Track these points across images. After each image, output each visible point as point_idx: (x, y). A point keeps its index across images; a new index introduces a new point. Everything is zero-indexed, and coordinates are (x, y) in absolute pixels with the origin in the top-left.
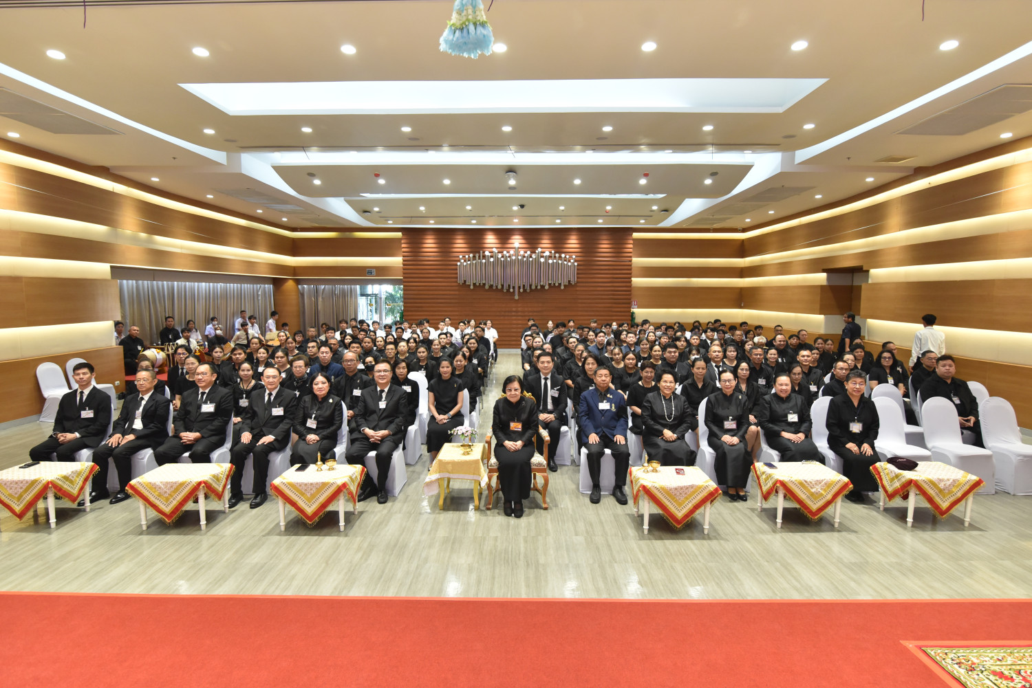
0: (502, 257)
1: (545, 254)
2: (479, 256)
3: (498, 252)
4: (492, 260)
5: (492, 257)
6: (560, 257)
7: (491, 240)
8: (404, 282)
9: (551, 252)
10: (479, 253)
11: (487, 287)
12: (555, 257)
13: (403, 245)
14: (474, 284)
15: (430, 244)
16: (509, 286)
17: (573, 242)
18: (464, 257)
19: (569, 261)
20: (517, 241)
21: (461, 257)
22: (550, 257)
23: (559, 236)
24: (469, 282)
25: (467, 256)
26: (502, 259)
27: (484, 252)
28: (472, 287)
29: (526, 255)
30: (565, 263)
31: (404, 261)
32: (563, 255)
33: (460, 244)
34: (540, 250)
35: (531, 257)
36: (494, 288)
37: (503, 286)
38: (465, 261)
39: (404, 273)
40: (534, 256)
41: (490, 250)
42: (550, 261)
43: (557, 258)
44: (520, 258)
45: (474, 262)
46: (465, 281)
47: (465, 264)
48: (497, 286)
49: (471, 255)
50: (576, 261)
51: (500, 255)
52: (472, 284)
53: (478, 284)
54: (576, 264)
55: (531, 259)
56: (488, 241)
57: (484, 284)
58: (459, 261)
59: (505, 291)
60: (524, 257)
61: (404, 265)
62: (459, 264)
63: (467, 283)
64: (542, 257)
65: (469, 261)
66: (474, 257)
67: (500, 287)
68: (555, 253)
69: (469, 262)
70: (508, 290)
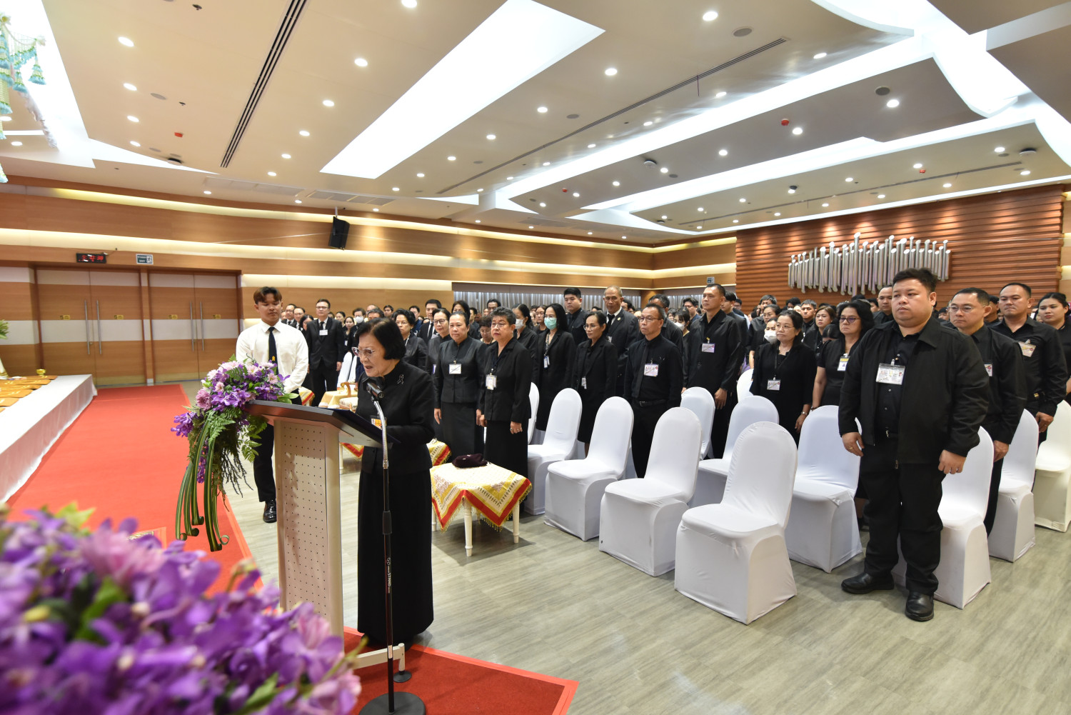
0: (840, 252)
1: (898, 243)
2: (813, 254)
3: (835, 247)
4: (827, 256)
5: (827, 253)
6: (922, 245)
7: (831, 232)
8: (737, 288)
9: (908, 240)
10: (813, 249)
11: (821, 290)
12: (914, 245)
13: (738, 250)
14: (806, 288)
15: (763, 245)
16: (847, 287)
17: (949, 221)
18: (796, 256)
19: (937, 249)
20: (864, 229)
21: (793, 256)
22: (907, 246)
23: (926, 214)
24: (801, 285)
25: (799, 256)
26: (840, 255)
27: (819, 249)
28: (803, 291)
29: (871, 246)
30: (930, 251)
31: (738, 266)
32: (928, 241)
33: (795, 241)
34: (892, 237)
35: (878, 248)
36: (830, 291)
37: (839, 288)
38: (797, 261)
39: (737, 279)
40: (881, 247)
41: (827, 244)
42: (906, 252)
43: (917, 246)
44: (861, 251)
45: (807, 261)
46: (796, 284)
47: (797, 264)
48: (832, 289)
49: (804, 253)
50: (948, 248)
51: (838, 250)
52: (803, 288)
53: (811, 288)
54: (948, 251)
55: (877, 252)
56: (827, 234)
57: (817, 287)
58: (790, 262)
59: (843, 294)
60: (868, 249)
61: (738, 270)
62: (790, 265)
63: (798, 286)
64: (894, 247)
65: (801, 260)
66: (807, 255)
67: (836, 290)
68: (915, 239)
69: (801, 262)
70: (846, 293)
